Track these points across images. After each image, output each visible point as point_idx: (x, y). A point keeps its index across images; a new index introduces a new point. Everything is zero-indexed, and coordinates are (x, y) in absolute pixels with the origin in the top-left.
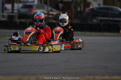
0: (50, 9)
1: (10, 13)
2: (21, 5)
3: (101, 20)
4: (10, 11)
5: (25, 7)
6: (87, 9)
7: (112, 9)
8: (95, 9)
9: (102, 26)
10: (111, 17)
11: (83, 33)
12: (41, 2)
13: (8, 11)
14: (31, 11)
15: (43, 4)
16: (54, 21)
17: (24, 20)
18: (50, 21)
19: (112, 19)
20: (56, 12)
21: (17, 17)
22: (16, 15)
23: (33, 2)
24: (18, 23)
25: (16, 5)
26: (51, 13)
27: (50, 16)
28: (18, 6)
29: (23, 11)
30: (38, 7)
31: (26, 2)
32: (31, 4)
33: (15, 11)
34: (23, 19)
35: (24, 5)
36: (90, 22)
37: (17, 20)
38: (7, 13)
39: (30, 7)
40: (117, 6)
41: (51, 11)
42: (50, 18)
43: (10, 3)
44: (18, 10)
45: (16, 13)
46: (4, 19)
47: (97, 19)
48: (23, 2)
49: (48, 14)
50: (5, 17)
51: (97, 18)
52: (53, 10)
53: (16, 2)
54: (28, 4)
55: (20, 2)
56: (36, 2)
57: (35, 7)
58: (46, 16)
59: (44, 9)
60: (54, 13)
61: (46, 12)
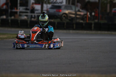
0: (77, 9)
1: (39, 13)
2: (49, 6)
4: (40, 11)
5: (54, 7)
6: (114, 10)
11: (109, 32)
12: (69, 3)
15: (70, 5)
16: (82, 21)
17: (52, 21)
18: (78, 21)
20: (83, 12)
23: (61, 3)
25: (45, 5)
26: (78, 13)
27: (78, 16)
28: (47, 7)
30: (66, 8)
31: (55, 3)
32: (60, 4)
34: (52, 19)
35: (52, 6)
38: (37, 13)
39: (59, 8)
41: (79, 11)
42: (77, 18)
43: (39, 4)
44: (47, 11)
48: (52, 3)
49: (76, 14)
52: (81, 10)
53: (46, 3)
54: (57, 5)
55: (49, 3)
56: (64, 3)
57: (63, 7)
58: (73, 16)
59: (71, 9)
60: (82, 14)
61: (74, 13)
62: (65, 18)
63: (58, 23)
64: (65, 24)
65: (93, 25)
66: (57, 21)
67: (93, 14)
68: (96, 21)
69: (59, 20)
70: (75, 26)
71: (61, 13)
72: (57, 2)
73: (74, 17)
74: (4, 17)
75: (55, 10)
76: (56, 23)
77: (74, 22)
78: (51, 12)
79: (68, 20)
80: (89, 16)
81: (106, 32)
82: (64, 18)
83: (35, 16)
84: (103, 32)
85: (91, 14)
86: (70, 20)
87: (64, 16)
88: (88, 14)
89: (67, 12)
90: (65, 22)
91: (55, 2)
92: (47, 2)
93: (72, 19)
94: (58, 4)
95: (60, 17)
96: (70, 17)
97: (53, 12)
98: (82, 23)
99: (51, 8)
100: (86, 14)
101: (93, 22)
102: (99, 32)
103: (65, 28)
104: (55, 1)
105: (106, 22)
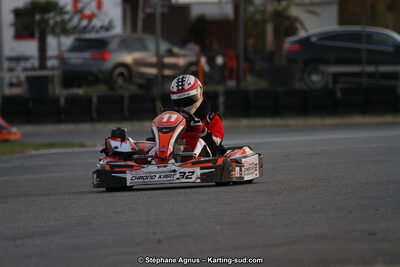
0: (164, 46)
1: (33, 69)
2: (67, 41)
3: (336, 76)
4: (36, 63)
5: (82, 45)
6: (288, 43)
7: (369, 37)
8: (314, 39)
9: (339, 94)
10: (369, 63)
11: (279, 121)
12: (134, 29)
13: (28, 64)
14: (104, 59)
15: (140, 33)
17: (80, 91)
19: (371, 69)
20: (184, 56)
21: (57, 82)
22: (56, 73)
23: (107, 28)
24: (62, 101)
25: (51, 41)
26: (169, 60)
27: (167, 72)
28: (59, 45)
29: (77, 59)
30: (126, 45)
32: (103, 35)
33: (51, 63)
34: (79, 86)
35: (77, 40)
36: (298, 85)
37: (59, 91)
38: (25, 69)
39: (100, 45)
40: (387, 27)
41: (170, 53)
43: (31, 36)
44: (61, 58)
45: (53, 68)
46: (16, 91)
47: (323, 74)
48: (74, 30)
49: (161, 65)
50: (19, 84)
51: (323, 68)
52: (176, 50)
53: (54, 33)
54: (93, 36)
55: (65, 32)
56: (118, 29)
57: (114, 45)
58: (153, 71)
59: (144, 48)
60: (181, 61)
61: (153, 60)
62: (125, 79)
63: (101, 99)
64: (126, 102)
65: (221, 100)
66: (95, 92)
67: (220, 60)
68: (232, 84)
69: (102, 89)
70: (158, 105)
71: (109, 64)
72: (94, 28)
73: (156, 76)
75: (87, 55)
76: (95, 100)
77: (156, 91)
78: (73, 61)
79: (133, 88)
80: (206, 68)
81: (268, 122)
82: (120, 81)
83: (18, 78)
84: (258, 122)
85: (211, 61)
86: (141, 86)
87: (121, 74)
88: (203, 60)
89: (128, 58)
90: (126, 94)
91: (85, 28)
92: (58, 30)
93: (148, 83)
94: (98, 32)
95: (108, 78)
96: (143, 75)
97: (80, 61)
99: (74, 49)
100: (197, 63)
101: (220, 89)
102: (244, 122)
103: (126, 113)
104: (84, 23)
105: (264, 84)
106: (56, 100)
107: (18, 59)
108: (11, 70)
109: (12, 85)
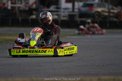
0: (111, 7)
1: (70, 12)
2: (81, 4)
4: (71, 10)
5: (85, 5)
12: (102, 1)
13: (69, 10)
14: (92, 10)
16: (115, 20)
18: (111, 19)
21: (77, 16)
22: (77, 14)
23: (94, 0)
24: (79, 22)
25: (76, 4)
26: (112, 11)
27: (111, 15)
28: (79, 5)
29: (84, 9)
30: (99, 5)
32: (92, 2)
33: (76, 10)
34: (84, 18)
37: (78, 19)
38: (68, 12)
39: (91, 6)
41: (112, 9)
42: (111, 16)
43: (70, 2)
44: (79, 9)
45: (76, 12)
46: (65, 18)
49: (109, 12)
50: (66, 16)
52: (114, 8)
53: (77, 1)
55: (81, 1)
56: (97, 1)
57: (95, 5)
58: (107, 14)
59: (104, 6)
60: (116, 11)
61: (106, 10)
70: (108, 24)
73: (108, 16)
74: (34, 17)
75: (87, 8)
77: (107, 20)
79: (100, 19)
82: (97, 17)
86: (103, 18)
87: (97, 15)
89: (99, 10)
90: (98, 21)
93: (105, 17)
95: (93, 16)
96: (103, 15)
98: (115, 22)
100: (120, 12)
106: (77, 22)
107: (66, 9)
108: (64, 12)
109: (64, 17)
